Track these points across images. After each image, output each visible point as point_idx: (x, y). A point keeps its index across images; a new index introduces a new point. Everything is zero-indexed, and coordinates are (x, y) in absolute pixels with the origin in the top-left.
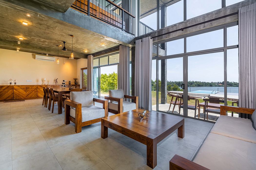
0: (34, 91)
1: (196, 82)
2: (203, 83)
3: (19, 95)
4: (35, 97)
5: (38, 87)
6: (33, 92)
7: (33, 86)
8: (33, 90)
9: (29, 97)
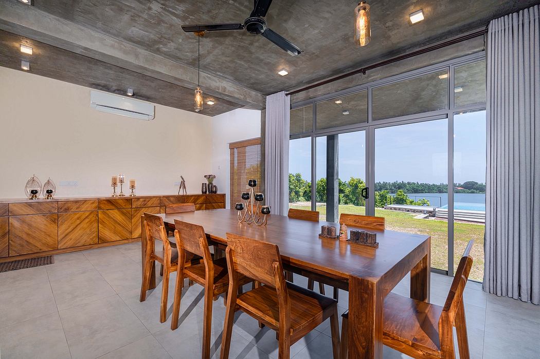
0: (87, 220)
1: (409, 183)
2: (423, 186)
3: (31, 241)
4: (92, 243)
5: (102, 206)
6: (84, 225)
7: (85, 201)
8: (84, 217)
9: (69, 244)
